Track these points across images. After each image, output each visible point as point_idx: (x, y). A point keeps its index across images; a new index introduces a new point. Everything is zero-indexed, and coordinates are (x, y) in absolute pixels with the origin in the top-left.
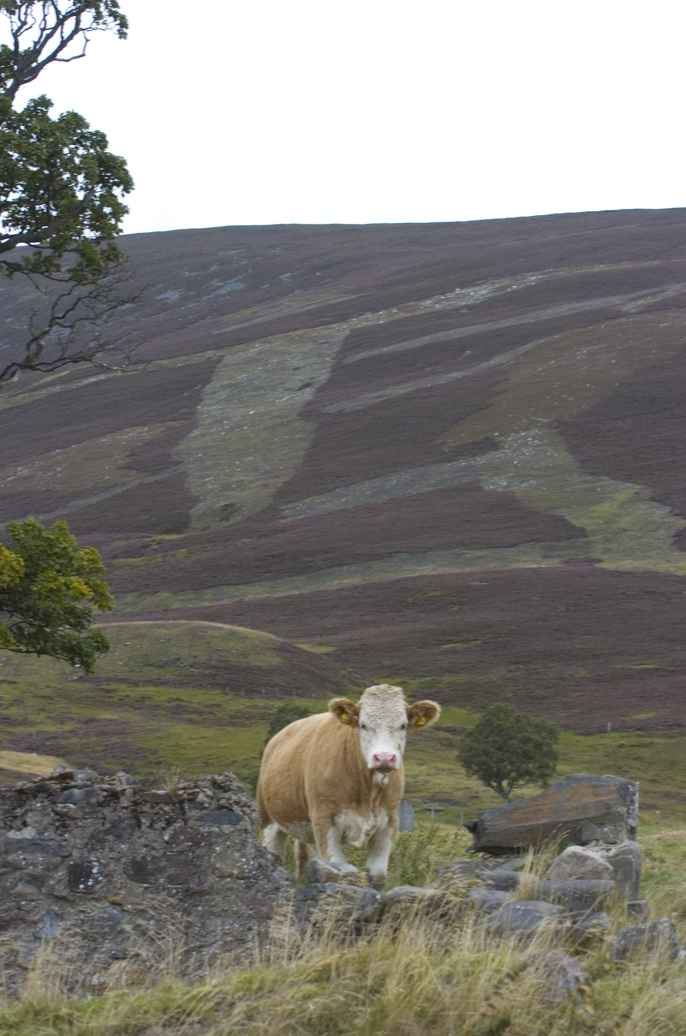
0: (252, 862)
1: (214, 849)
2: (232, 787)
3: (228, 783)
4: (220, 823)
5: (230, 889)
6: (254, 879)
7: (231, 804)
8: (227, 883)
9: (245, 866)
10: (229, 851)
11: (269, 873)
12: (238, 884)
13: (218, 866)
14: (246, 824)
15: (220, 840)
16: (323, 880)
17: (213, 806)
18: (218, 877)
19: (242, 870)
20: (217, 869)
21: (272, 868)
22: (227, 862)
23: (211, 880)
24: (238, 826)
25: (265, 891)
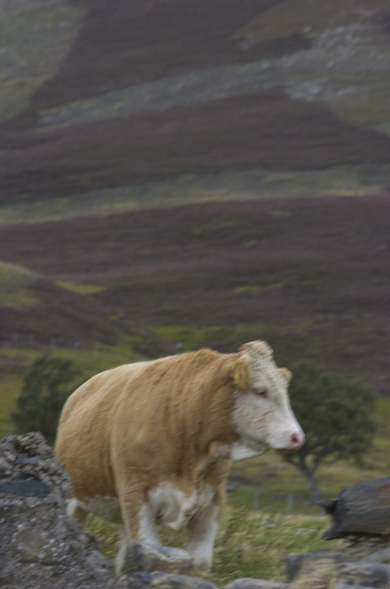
0: (62, 545)
1: (16, 527)
2: (38, 451)
3: (34, 446)
4: (23, 493)
5: (34, 577)
6: (64, 565)
7: (38, 472)
8: (31, 569)
9: (54, 549)
10: (34, 530)
11: (83, 558)
12: (45, 571)
13: (20, 548)
14: (55, 496)
15: (23, 516)
16: (148, 567)
17: (15, 474)
18: (20, 561)
19: (49, 554)
20: (19, 552)
21: (85, 552)
22: (31, 544)
23: (11, 565)
24: (45, 499)
25: (77, 581)
